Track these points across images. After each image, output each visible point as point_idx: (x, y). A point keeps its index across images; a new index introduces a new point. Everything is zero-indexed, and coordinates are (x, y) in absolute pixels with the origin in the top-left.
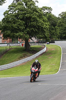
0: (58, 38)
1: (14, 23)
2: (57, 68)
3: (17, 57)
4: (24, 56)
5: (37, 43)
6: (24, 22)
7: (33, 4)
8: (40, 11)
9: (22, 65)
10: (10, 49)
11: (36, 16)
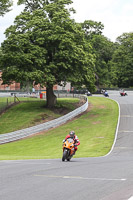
0: (114, 85)
1: (26, 52)
2: (109, 145)
3: (29, 120)
4: (44, 118)
5: (71, 92)
6: (45, 51)
7: (65, 15)
8: (79, 29)
9: (37, 137)
10: (16, 103)
11: (69, 40)
